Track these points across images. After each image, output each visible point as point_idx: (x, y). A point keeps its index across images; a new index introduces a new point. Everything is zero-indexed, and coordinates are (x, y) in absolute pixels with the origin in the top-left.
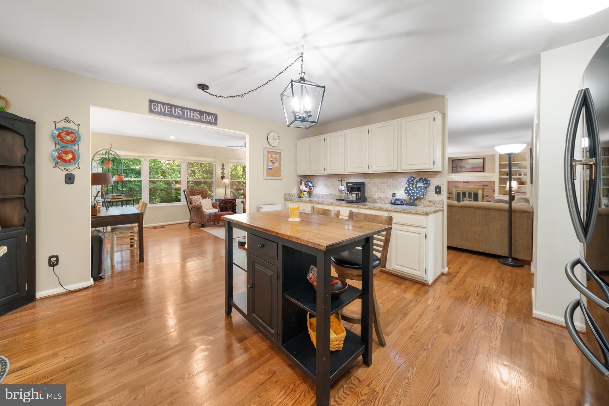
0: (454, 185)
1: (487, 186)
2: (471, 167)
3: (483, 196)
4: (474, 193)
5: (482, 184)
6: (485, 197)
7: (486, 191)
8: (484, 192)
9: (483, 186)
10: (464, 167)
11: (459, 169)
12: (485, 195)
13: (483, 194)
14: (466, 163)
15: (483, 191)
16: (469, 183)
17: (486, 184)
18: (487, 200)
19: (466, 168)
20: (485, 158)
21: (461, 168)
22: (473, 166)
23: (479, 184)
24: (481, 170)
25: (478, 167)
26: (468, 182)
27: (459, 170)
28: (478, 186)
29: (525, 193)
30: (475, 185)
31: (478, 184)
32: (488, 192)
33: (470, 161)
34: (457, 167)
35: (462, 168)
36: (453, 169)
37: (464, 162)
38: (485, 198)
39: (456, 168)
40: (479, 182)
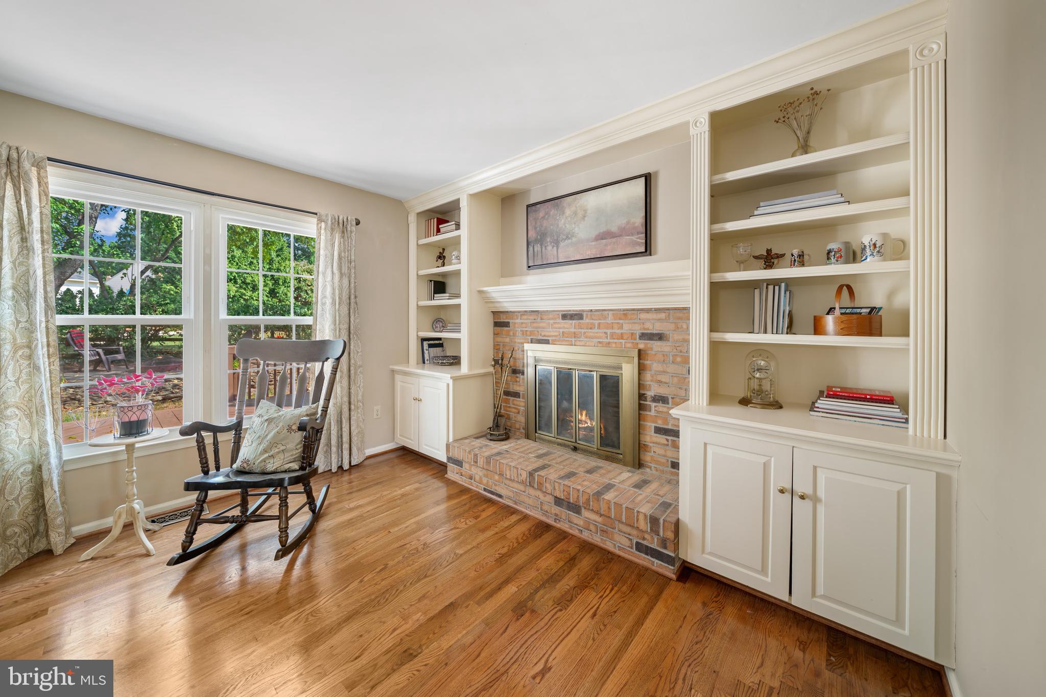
0: (532, 333)
1: (660, 337)
2: (594, 233)
3: (641, 397)
4: (603, 378)
5: (638, 330)
6: (653, 405)
7: (654, 366)
8: (648, 376)
9: (644, 336)
10: (567, 238)
11: (549, 248)
12: (650, 394)
13: (640, 386)
14: (575, 213)
15: (641, 369)
16: (586, 321)
17: (657, 328)
18: (660, 424)
19: (574, 239)
20: (656, 173)
21: (557, 243)
22: (603, 229)
23: (627, 327)
24: (638, 244)
25: (623, 232)
26: (576, 316)
27: (551, 253)
28: (621, 337)
29: (888, 400)
30: (609, 331)
31: (621, 327)
32: (664, 372)
33: (591, 200)
34: (541, 239)
35: (562, 244)
36: (531, 249)
37: (568, 212)
38: (653, 413)
39: (541, 245)
40: (625, 314)
